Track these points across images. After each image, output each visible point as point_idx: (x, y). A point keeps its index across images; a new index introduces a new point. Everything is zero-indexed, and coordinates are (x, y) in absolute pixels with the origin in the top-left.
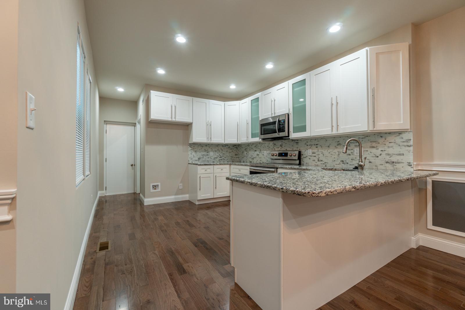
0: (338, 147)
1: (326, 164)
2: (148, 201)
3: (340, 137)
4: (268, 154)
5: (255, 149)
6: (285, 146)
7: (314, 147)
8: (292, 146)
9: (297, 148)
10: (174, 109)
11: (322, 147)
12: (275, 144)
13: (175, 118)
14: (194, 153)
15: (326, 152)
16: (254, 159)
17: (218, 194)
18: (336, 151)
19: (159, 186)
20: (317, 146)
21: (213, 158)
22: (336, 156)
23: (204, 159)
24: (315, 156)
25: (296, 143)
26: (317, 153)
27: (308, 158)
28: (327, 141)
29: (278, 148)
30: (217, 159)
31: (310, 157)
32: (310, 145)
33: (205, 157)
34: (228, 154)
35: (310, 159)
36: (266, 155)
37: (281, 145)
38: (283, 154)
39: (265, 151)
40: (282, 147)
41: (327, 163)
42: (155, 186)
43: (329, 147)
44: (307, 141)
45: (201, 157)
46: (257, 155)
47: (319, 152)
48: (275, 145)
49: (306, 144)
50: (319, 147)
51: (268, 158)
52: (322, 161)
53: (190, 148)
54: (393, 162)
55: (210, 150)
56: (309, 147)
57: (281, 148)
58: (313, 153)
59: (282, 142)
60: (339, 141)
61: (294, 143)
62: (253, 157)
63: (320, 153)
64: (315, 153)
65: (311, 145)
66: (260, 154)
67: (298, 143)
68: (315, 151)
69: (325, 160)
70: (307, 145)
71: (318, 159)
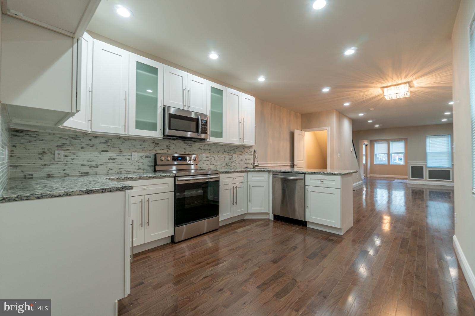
0: (225, 153)
1: (216, 167)
3: (226, 146)
4: (141, 157)
5: (103, 147)
6: (174, 148)
7: (207, 152)
8: (184, 149)
9: (191, 151)
11: (213, 152)
12: (158, 144)
15: (216, 157)
16: (100, 167)
18: (223, 156)
20: (210, 151)
22: (223, 160)
24: (208, 161)
25: (189, 146)
26: (210, 158)
27: (201, 163)
28: (217, 147)
29: (163, 149)
31: (204, 162)
32: (204, 150)
35: (203, 163)
36: (136, 159)
37: (167, 146)
38: (180, 158)
39: (133, 153)
40: (169, 148)
41: (217, 166)
43: (218, 153)
44: (202, 145)
46: (109, 159)
47: (212, 157)
48: (156, 145)
49: (200, 148)
50: (212, 153)
51: (141, 165)
52: (213, 164)
54: (247, 163)
56: (203, 151)
57: (168, 150)
58: (206, 158)
59: (169, 142)
60: (225, 149)
61: (186, 146)
62: (94, 164)
63: (212, 158)
64: (208, 158)
65: (205, 150)
66: (120, 159)
67: (191, 146)
68: (208, 155)
69: (216, 164)
70: (201, 150)
71: (211, 163)
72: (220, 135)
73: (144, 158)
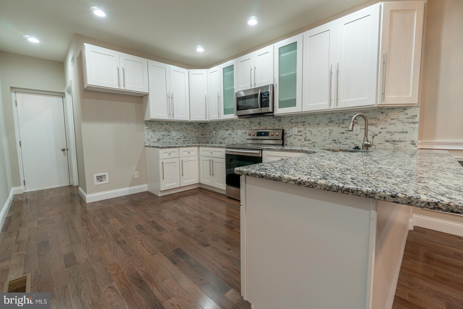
0: (330, 124)
1: (314, 144)
2: (91, 197)
3: (333, 113)
4: (243, 133)
5: (226, 128)
6: (264, 124)
7: (300, 125)
8: (273, 124)
9: (280, 126)
10: (121, 73)
11: (310, 125)
12: (252, 122)
13: (124, 86)
14: (151, 133)
15: (315, 131)
16: (226, 139)
17: (185, 182)
18: (327, 129)
19: (107, 177)
20: (304, 124)
21: (175, 138)
22: (327, 135)
23: (164, 141)
24: (301, 135)
25: (278, 120)
26: (304, 132)
27: (292, 138)
28: (316, 117)
29: (256, 126)
30: (181, 140)
31: (295, 137)
32: (295, 123)
33: (165, 138)
34: (193, 134)
35: (295, 138)
36: (240, 134)
37: (259, 123)
38: (263, 134)
39: (239, 130)
40: (260, 125)
41: (316, 142)
42: (101, 177)
43: (318, 124)
44: (292, 118)
45: (161, 137)
46: (229, 135)
47: (307, 130)
48: (251, 123)
49: (290, 121)
50: (307, 125)
51: (242, 138)
52: (309, 140)
53: (146, 127)
54: (395, 141)
55: (171, 129)
56: (294, 124)
57: (259, 126)
58: (299, 132)
59: (261, 119)
60: (331, 118)
61: (275, 120)
62: (223, 137)
63: (307, 132)
64: (301, 132)
65: (297, 123)
66: (233, 135)
67: (280, 120)
68: (302, 129)
69: (313, 140)
70: (292, 123)
71: (305, 138)
72: (293, 103)
73: (244, 133)
